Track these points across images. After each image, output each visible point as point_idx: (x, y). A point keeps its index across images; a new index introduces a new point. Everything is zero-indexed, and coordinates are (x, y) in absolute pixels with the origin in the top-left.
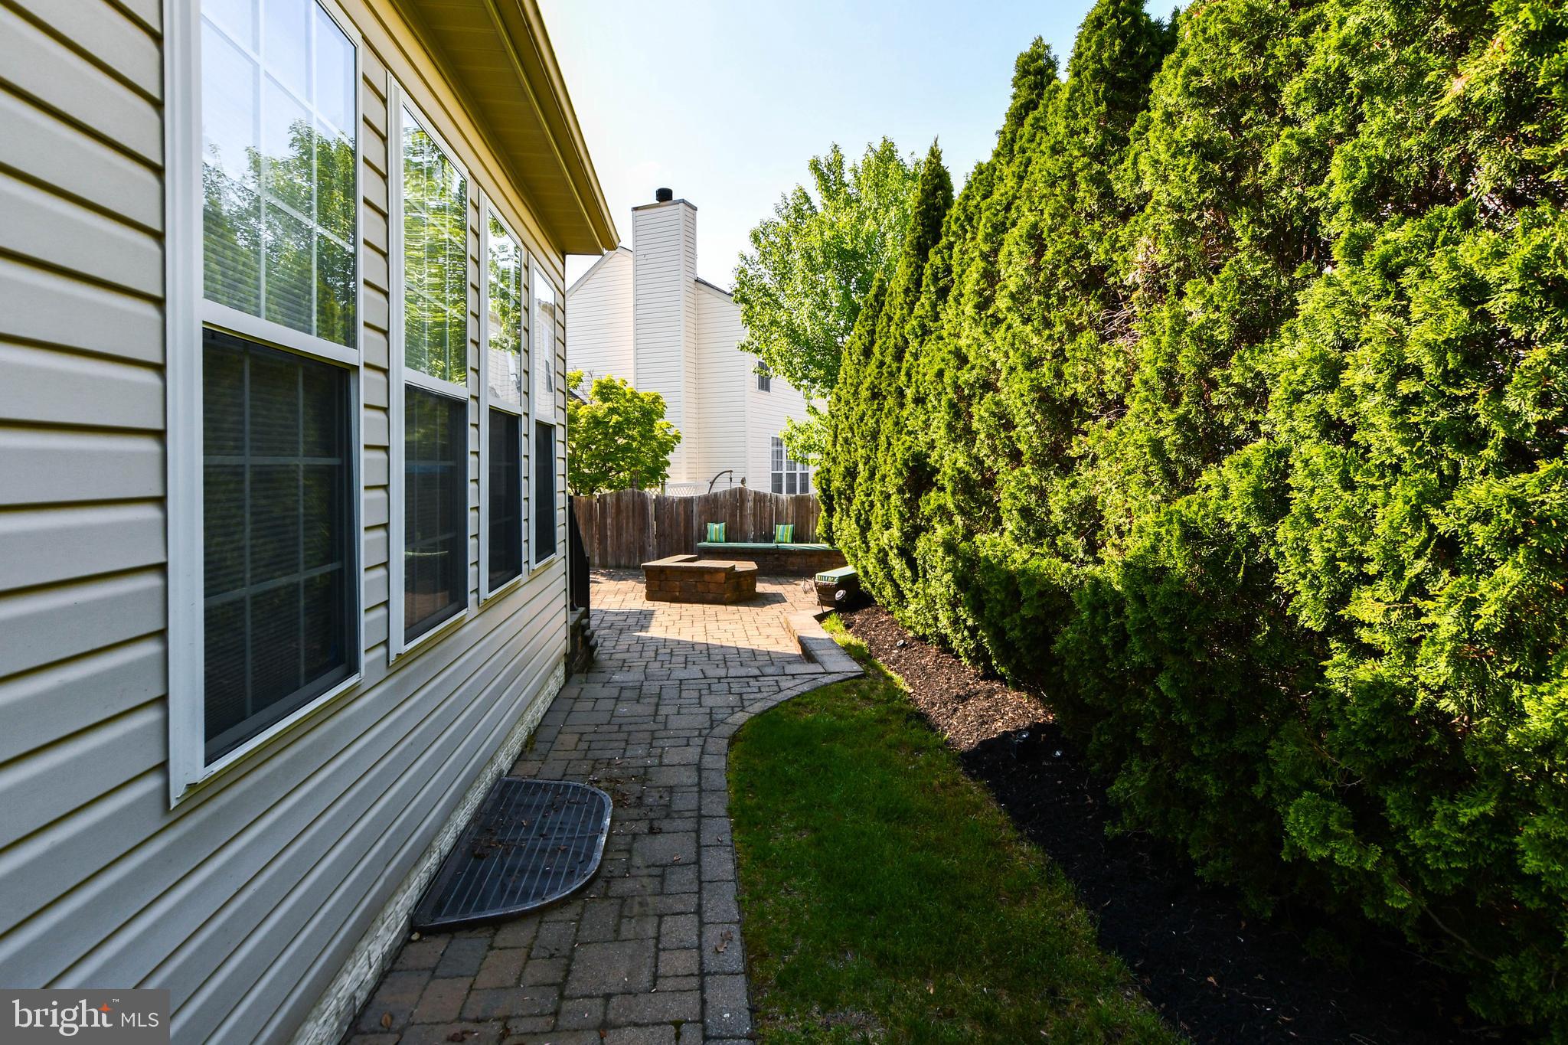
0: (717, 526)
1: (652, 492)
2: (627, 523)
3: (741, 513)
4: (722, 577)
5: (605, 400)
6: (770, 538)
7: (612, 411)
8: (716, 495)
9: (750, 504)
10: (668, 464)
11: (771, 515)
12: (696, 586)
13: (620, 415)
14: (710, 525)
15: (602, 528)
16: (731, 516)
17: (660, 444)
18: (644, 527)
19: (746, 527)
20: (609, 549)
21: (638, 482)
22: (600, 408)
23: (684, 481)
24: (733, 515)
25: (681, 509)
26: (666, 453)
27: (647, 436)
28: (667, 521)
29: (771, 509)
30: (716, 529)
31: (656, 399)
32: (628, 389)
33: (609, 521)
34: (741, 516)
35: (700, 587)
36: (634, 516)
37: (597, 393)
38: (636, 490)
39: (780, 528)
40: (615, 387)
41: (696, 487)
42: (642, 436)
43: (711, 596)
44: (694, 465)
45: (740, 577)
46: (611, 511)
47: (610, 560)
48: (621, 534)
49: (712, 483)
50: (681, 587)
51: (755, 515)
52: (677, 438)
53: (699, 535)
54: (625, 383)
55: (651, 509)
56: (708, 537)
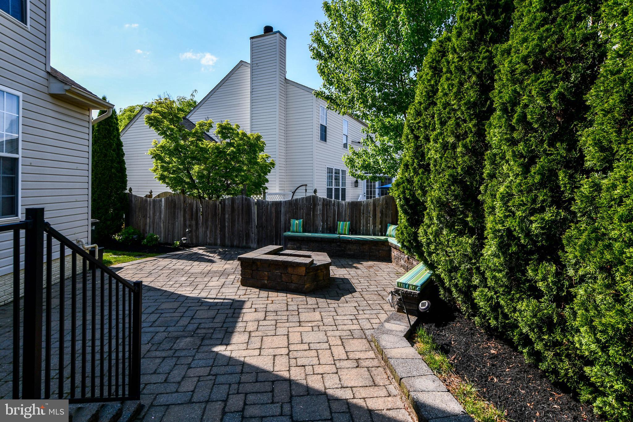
0: (297, 222)
1: (255, 198)
2: (238, 219)
3: (313, 212)
4: (303, 270)
5: (224, 137)
6: (333, 230)
7: (230, 145)
8: (296, 200)
9: (320, 207)
10: (267, 181)
11: (334, 215)
12: (281, 277)
13: (234, 147)
14: (292, 221)
15: (223, 220)
16: (306, 215)
17: (261, 167)
18: (249, 221)
19: (317, 222)
20: (227, 235)
21: (247, 192)
22: (221, 142)
23: (277, 191)
24: (308, 214)
25: (273, 210)
26: (266, 174)
27: (253, 161)
28: (264, 218)
29: (334, 211)
30: (296, 223)
31: (258, 138)
32: (240, 132)
33: (227, 216)
34: (314, 215)
35: (284, 278)
36: (242, 214)
37: (219, 132)
38: (244, 197)
39: (341, 224)
40: (232, 129)
41: (284, 195)
42: (250, 162)
43: (293, 286)
44: (283, 183)
45: (317, 270)
46: (228, 209)
47: (227, 242)
48: (235, 225)
49: (294, 193)
50: (269, 277)
51: (323, 215)
52: (273, 164)
53: (285, 227)
54: (238, 126)
55: (255, 209)
56: (291, 229)
